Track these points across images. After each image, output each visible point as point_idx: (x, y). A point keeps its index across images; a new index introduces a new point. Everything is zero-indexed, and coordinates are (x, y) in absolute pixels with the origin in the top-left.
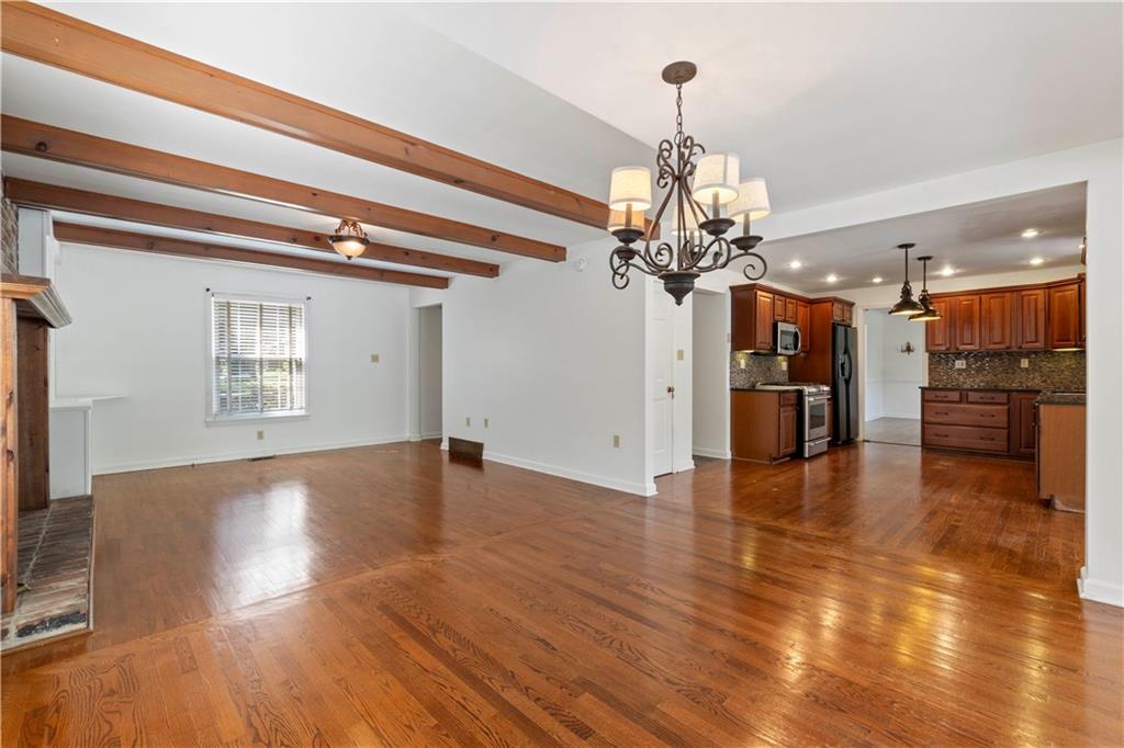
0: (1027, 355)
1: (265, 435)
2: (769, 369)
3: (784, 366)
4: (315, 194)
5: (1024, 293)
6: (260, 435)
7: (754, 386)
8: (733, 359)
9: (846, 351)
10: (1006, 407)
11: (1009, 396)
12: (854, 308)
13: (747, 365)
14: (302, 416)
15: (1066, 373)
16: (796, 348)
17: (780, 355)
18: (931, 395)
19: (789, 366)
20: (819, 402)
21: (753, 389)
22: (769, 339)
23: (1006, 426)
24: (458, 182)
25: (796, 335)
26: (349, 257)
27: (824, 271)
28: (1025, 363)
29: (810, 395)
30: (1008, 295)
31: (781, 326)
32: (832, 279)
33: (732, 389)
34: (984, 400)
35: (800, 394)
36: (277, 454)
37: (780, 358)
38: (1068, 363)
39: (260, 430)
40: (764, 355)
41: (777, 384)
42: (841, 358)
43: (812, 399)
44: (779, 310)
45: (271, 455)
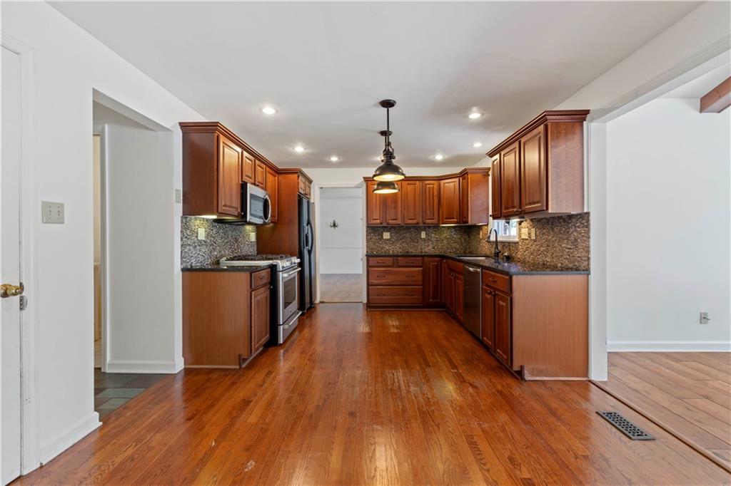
0: (424, 229)
2: (236, 240)
3: (253, 237)
5: (427, 182)
7: (218, 263)
8: (185, 226)
9: (309, 223)
10: (421, 269)
11: (423, 259)
12: (312, 185)
13: (208, 235)
15: (445, 242)
16: (266, 216)
17: (250, 223)
18: (373, 261)
19: (258, 237)
20: (292, 277)
21: (216, 268)
22: (236, 203)
23: (421, 283)
25: (266, 202)
27: (292, 140)
28: (423, 235)
29: (285, 270)
30: (418, 182)
31: (251, 189)
32: (299, 149)
33: (184, 270)
34: (408, 265)
35: (273, 269)
37: (248, 228)
38: (445, 235)
40: (230, 223)
41: (246, 259)
42: (306, 229)
43: (286, 275)
44: (248, 171)
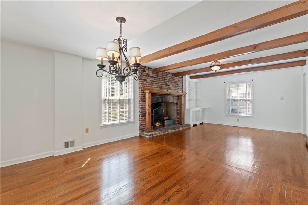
1: (239, 120)
4: (191, 61)
6: (238, 120)
14: (251, 117)
24: (185, 50)
26: (216, 71)
36: (242, 126)
39: (238, 119)
45: (239, 126)
